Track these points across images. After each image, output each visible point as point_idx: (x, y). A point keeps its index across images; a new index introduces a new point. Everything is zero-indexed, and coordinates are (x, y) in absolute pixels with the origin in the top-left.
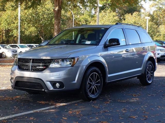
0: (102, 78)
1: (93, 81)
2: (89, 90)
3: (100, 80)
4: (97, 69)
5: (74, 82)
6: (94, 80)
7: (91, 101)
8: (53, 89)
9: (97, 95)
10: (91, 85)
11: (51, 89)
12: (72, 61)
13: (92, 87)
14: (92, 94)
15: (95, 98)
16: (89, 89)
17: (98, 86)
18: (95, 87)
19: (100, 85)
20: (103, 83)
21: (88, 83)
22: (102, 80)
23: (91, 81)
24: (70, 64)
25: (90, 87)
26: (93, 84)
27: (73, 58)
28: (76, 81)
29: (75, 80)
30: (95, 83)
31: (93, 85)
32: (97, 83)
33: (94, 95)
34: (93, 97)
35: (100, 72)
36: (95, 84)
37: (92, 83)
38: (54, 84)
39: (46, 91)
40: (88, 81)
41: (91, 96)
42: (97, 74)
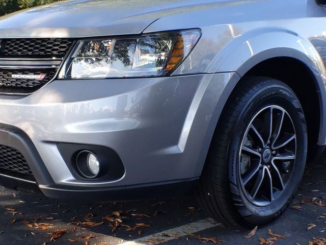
0: (304, 127)
1: (265, 141)
2: (243, 184)
3: (294, 137)
4: (286, 90)
5: (173, 150)
6: (272, 140)
7: (253, 232)
8: (72, 178)
9: (279, 200)
10: (254, 160)
11: (64, 181)
12: (166, 47)
13: (261, 168)
14: (258, 198)
15: (274, 215)
16: (244, 176)
17: (287, 164)
18: (272, 169)
19: (297, 157)
20: (306, 151)
21: (243, 152)
22: (306, 135)
23: (256, 144)
24: (159, 63)
25: (250, 169)
26: (267, 157)
27: (175, 35)
28: (181, 146)
29: (175, 142)
30: (272, 150)
31: (266, 160)
32: (282, 151)
33: (270, 200)
34: (262, 214)
35: (296, 104)
36: (275, 155)
37: (261, 153)
38: (75, 155)
39: (41, 186)
40: (244, 144)
41: (253, 209)
42: (284, 111)
